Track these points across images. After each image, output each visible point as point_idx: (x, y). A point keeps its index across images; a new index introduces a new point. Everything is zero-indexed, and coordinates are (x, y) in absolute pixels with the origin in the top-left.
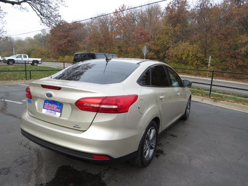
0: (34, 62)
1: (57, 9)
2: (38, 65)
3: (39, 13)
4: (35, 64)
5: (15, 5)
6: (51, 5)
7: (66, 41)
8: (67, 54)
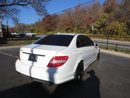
0: (33, 35)
1: (45, 7)
2: (35, 37)
3: (36, 9)
4: (34, 36)
5: (24, 6)
6: (42, 5)
7: (50, 24)
8: (50, 31)
